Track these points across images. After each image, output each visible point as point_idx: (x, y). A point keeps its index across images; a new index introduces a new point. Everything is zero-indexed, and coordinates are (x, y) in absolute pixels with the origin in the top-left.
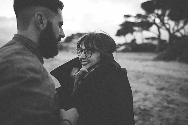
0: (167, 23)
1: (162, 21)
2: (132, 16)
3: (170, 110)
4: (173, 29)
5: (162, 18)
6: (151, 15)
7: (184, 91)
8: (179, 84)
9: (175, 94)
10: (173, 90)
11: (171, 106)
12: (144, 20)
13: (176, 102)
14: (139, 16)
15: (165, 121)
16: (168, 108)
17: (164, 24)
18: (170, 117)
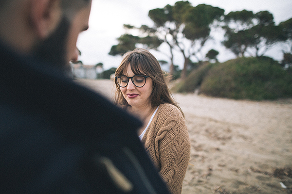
0: (181, 43)
1: (175, 38)
2: (135, 28)
3: (200, 158)
4: (189, 51)
5: (175, 33)
6: (161, 29)
7: (211, 134)
8: (203, 125)
9: (202, 137)
10: (198, 133)
11: (200, 153)
12: (152, 35)
13: (204, 148)
14: (145, 28)
15: (196, 173)
16: (197, 156)
17: (177, 43)
18: (202, 168)
